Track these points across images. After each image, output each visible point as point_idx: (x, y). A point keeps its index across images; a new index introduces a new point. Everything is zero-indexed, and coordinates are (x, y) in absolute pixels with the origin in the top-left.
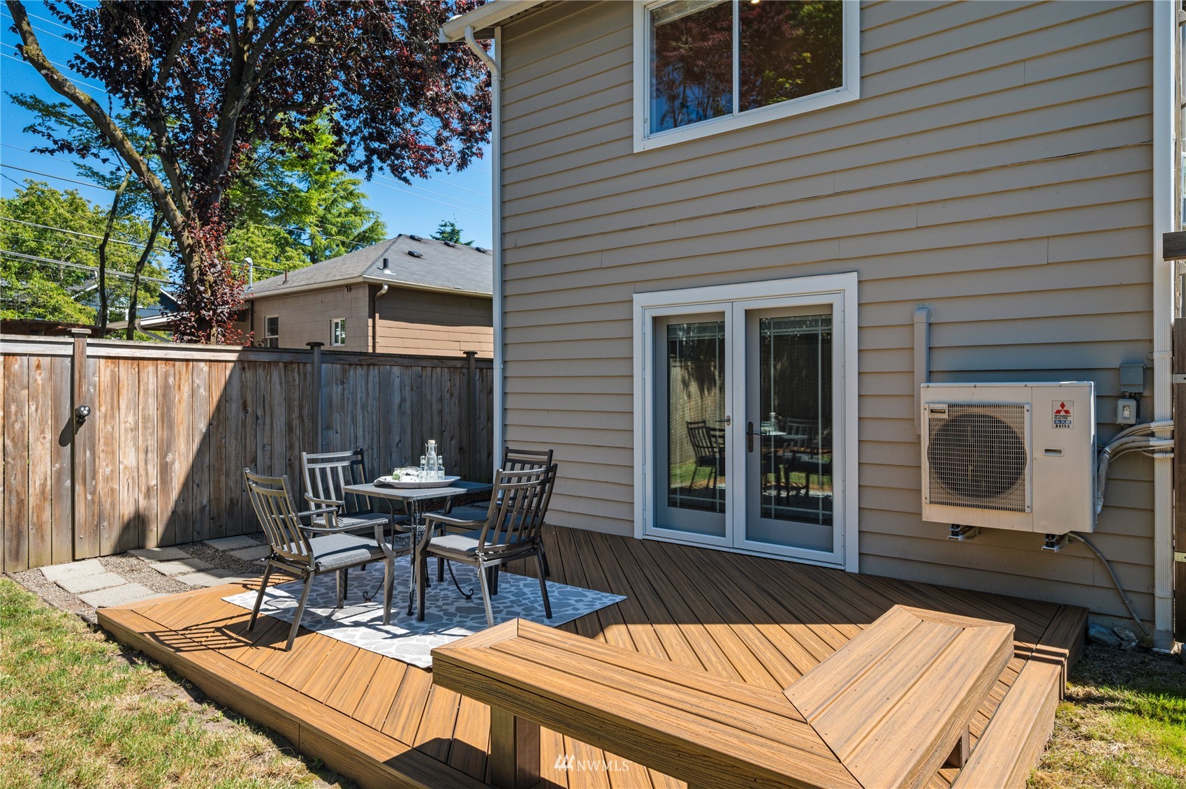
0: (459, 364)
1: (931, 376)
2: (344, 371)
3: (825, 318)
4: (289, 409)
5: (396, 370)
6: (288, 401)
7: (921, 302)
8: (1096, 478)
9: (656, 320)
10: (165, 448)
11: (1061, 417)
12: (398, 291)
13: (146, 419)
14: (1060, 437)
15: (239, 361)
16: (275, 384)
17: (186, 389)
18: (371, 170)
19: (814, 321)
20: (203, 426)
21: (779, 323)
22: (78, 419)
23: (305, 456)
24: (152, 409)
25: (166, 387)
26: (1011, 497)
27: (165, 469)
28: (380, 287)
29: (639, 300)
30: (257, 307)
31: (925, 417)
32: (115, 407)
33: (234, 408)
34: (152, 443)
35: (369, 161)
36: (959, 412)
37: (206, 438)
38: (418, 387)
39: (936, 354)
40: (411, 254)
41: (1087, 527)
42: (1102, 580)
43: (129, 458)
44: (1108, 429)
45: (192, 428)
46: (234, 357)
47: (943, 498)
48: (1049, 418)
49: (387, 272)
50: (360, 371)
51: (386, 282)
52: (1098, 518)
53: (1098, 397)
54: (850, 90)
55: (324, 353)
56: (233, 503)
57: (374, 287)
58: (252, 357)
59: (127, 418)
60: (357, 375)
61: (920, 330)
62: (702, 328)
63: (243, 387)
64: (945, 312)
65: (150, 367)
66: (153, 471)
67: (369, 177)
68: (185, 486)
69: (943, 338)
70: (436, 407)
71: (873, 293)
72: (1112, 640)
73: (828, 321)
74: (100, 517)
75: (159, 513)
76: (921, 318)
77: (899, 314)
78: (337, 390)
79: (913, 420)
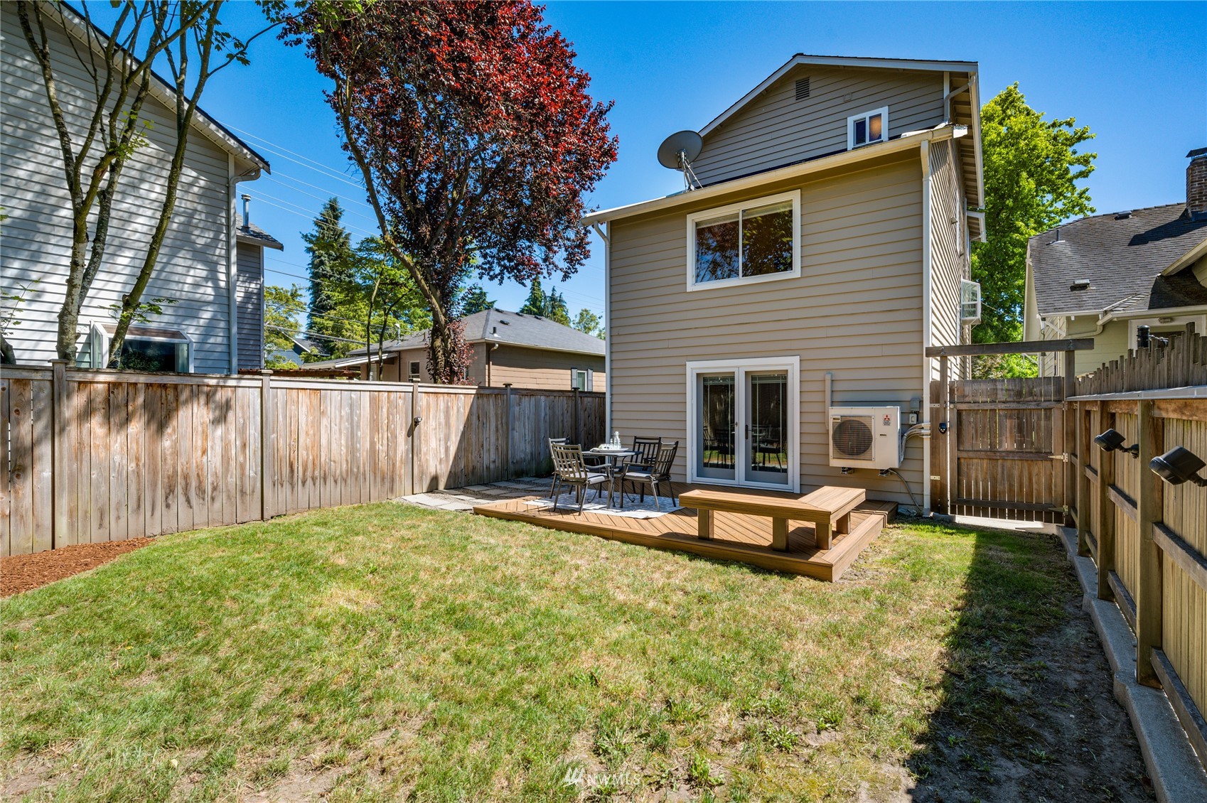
0: (571, 394)
1: (833, 403)
2: (520, 399)
3: (784, 376)
4: (497, 421)
5: (543, 398)
6: (496, 415)
7: (828, 371)
8: (900, 447)
9: (698, 375)
10: (447, 438)
11: (887, 421)
12: (504, 348)
13: (440, 424)
14: (885, 429)
15: (477, 394)
16: (491, 406)
17: (455, 408)
18: (502, 278)
19: (778, 378)
20: (461, 428)
21: (761, 378)
22: (416, 423)
23: (550, 440)
24: (443, 420)
25: (448, 407)
26: (866, 455)
27: (447, 449)
28: (494, 345)
29: (690, 365)
30: (403, 355)
31: (831, 421)
32: (428, 417)
33: (474, 418)
34: (442, 436)
35: (502, 273)
36: (844, 419)
37: (463, 433)
38: (552, 408)
39: (835, 394)
40: (502, 322)
41: (896, 466)
42: (904, 490)
43: (433, 443)
44: (905, 426)
45: (458, 428)
46: (474, 392)
47: (838, 456)
48: (882, 421)
49: (496, 335)
50: (527, 398)
51: (498, 343)
52: (902, 463)
53: (902, 413)
54: (796, 272)
55: (513, 389)
56: (474, 468)
57: (489, 345)
58: (482, 392)
59: (432, 423)
60: (525, 400)
61: (828, 383)
62: (724, 379)
63: (478, 408)
64: (839, 375)
65: (441, 397)
66: (443, 451)
67: (501, 283)
68: (455, 458)
69: (838, 387)
70: (560, 418)
71: (807, 365)
72: (907, 514)
73: (785, 378)
74: (422, 473)
75: (444, 471)
76: (828, 378)
77: (819, 376)
78: (517, 409)
79: (825, 423)
